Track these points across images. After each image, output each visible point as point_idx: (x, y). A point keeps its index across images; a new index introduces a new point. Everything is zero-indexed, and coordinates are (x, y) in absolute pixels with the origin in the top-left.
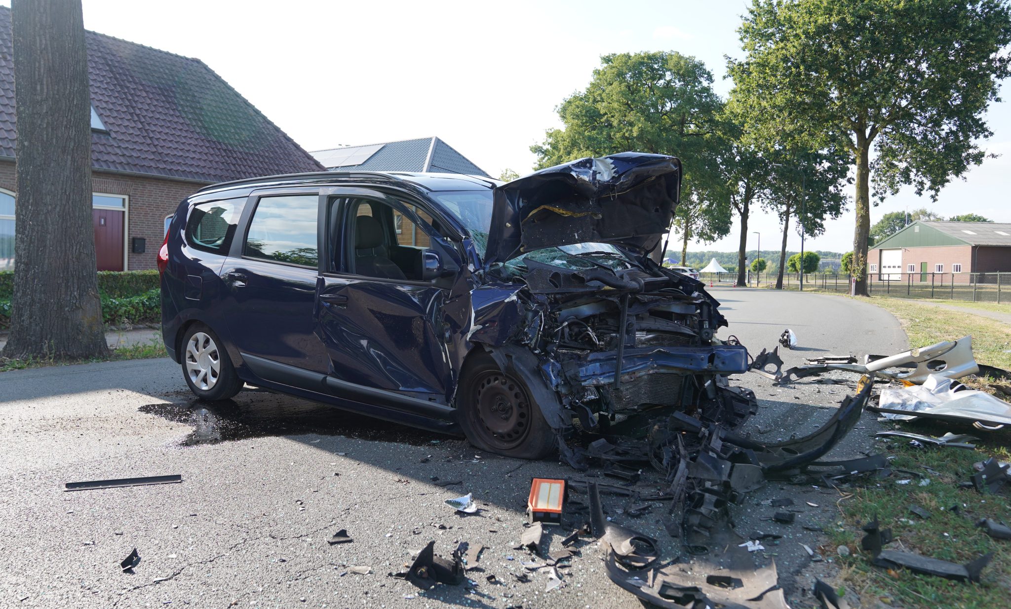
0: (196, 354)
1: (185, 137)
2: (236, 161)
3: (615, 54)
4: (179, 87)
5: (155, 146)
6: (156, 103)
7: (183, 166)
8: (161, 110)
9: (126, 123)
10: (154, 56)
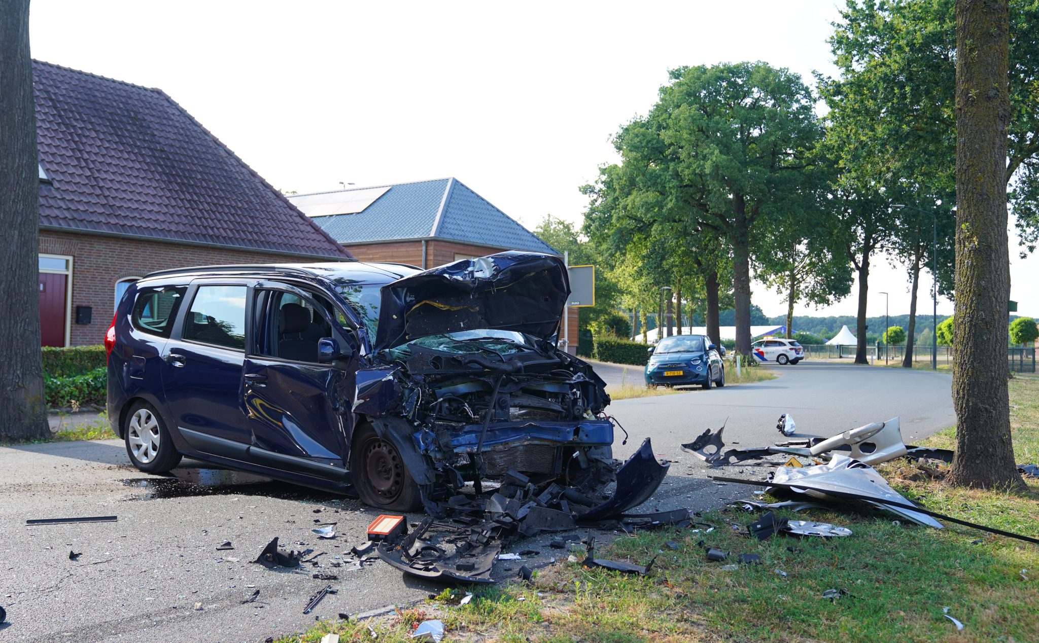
0: (138, 428)
1: (142, 186)
2: (203, 213)
3: (687, 67)
4: (135, 125)
5: (106, 197)
6: (107, 145)
7: (139, 222)
8: (113, 153)
9: (72, 170)
10: (106, 86)
